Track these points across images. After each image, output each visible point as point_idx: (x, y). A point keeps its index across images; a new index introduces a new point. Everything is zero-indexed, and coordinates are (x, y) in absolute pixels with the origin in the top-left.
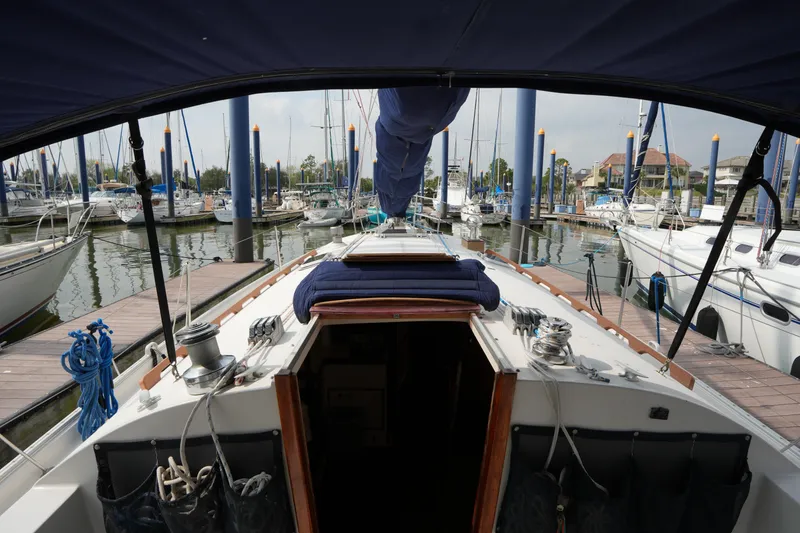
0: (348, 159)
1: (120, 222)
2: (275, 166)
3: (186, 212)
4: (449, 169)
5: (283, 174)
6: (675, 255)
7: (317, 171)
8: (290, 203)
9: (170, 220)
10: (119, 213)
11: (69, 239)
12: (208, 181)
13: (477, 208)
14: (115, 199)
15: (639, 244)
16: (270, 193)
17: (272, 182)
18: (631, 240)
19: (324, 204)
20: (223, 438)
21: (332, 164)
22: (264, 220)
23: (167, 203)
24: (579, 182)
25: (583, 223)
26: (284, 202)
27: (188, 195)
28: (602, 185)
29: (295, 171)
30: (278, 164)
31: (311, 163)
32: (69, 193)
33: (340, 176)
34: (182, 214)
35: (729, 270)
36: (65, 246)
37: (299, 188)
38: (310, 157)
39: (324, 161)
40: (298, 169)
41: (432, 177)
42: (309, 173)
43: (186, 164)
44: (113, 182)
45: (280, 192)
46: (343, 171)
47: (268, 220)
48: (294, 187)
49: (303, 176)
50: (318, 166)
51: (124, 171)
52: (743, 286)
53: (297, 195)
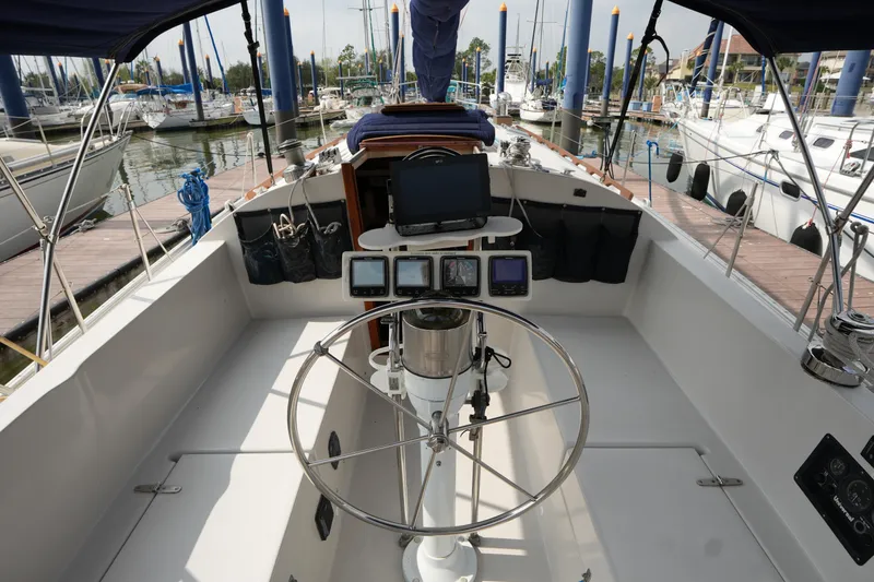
0: (392, 48)
1: (147, 129)
2: (309, 59)
3: (216, 115)
4: (507, 58)
5: (320, 68)
6: (719, 143)
7: (357, 63)
8: (328, 101)
9: (201, 124)
10: (145, 117)
11: (115, 138)
12: (234, 79)
13: (539, 104)
14: (137, 103)
15: (693, 135)
16: (305, 92)
17: (306, 79)
18: (688, 132)
19: (368, 101)
20: (313, 206)
21: (373, 55)
22: (302, 121)
23: (194, 104)
24: (663, 76)
25: (658, 123)
26: (321, 102)
27: (214, 96)
28: (688, 79)
29: (332, 65)
30: (313, 56)
31: (350, 55)
32: (82, 97)
33: (384, 70)
34: (212, 116)
35: (761, 153)
36: (112, 145)
37: (337, 84)
38: (349, 48)
39: (364, 51)
40: (335, 63)
41: (489, 70)
42: (348, 66)
43: (208, 60)
44: (131, 83)
45: (316, 90)
46: (387, 63)
47: (307, 120)
48: (331, 84)
49: (341, 70)
50: (358, 58)
51: (139, 71)
52: (768, 167)
53: (333, 92)
